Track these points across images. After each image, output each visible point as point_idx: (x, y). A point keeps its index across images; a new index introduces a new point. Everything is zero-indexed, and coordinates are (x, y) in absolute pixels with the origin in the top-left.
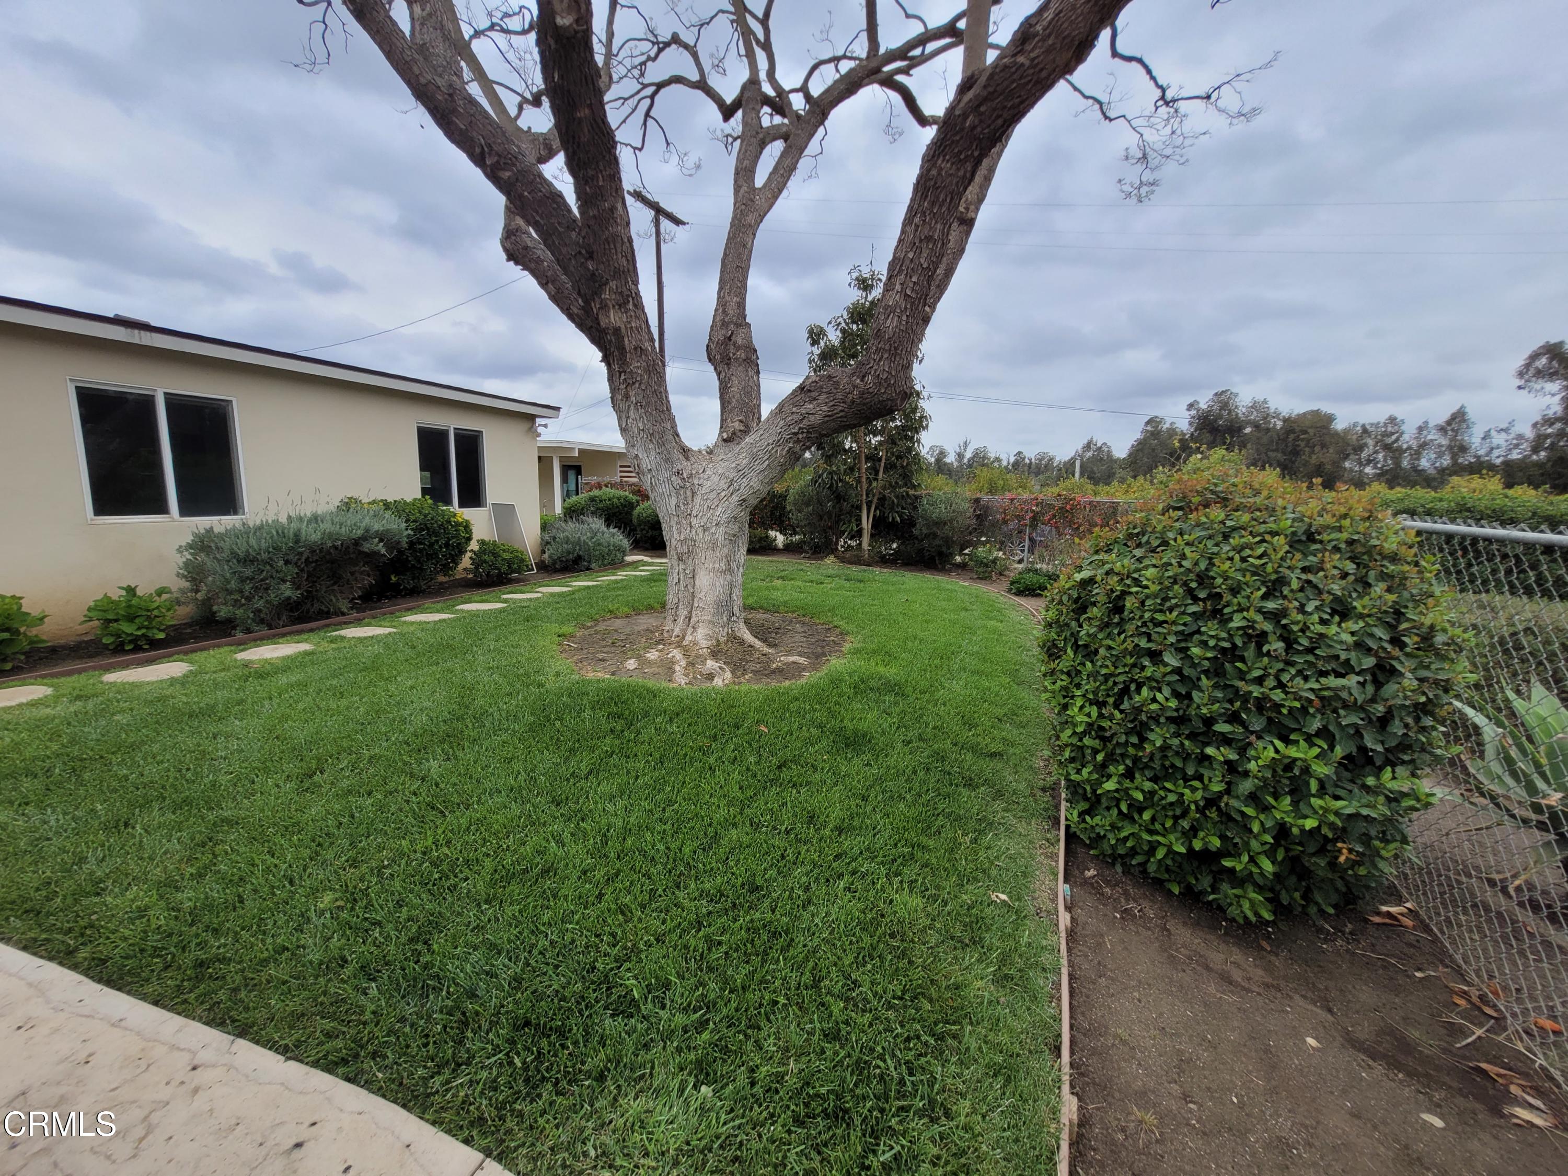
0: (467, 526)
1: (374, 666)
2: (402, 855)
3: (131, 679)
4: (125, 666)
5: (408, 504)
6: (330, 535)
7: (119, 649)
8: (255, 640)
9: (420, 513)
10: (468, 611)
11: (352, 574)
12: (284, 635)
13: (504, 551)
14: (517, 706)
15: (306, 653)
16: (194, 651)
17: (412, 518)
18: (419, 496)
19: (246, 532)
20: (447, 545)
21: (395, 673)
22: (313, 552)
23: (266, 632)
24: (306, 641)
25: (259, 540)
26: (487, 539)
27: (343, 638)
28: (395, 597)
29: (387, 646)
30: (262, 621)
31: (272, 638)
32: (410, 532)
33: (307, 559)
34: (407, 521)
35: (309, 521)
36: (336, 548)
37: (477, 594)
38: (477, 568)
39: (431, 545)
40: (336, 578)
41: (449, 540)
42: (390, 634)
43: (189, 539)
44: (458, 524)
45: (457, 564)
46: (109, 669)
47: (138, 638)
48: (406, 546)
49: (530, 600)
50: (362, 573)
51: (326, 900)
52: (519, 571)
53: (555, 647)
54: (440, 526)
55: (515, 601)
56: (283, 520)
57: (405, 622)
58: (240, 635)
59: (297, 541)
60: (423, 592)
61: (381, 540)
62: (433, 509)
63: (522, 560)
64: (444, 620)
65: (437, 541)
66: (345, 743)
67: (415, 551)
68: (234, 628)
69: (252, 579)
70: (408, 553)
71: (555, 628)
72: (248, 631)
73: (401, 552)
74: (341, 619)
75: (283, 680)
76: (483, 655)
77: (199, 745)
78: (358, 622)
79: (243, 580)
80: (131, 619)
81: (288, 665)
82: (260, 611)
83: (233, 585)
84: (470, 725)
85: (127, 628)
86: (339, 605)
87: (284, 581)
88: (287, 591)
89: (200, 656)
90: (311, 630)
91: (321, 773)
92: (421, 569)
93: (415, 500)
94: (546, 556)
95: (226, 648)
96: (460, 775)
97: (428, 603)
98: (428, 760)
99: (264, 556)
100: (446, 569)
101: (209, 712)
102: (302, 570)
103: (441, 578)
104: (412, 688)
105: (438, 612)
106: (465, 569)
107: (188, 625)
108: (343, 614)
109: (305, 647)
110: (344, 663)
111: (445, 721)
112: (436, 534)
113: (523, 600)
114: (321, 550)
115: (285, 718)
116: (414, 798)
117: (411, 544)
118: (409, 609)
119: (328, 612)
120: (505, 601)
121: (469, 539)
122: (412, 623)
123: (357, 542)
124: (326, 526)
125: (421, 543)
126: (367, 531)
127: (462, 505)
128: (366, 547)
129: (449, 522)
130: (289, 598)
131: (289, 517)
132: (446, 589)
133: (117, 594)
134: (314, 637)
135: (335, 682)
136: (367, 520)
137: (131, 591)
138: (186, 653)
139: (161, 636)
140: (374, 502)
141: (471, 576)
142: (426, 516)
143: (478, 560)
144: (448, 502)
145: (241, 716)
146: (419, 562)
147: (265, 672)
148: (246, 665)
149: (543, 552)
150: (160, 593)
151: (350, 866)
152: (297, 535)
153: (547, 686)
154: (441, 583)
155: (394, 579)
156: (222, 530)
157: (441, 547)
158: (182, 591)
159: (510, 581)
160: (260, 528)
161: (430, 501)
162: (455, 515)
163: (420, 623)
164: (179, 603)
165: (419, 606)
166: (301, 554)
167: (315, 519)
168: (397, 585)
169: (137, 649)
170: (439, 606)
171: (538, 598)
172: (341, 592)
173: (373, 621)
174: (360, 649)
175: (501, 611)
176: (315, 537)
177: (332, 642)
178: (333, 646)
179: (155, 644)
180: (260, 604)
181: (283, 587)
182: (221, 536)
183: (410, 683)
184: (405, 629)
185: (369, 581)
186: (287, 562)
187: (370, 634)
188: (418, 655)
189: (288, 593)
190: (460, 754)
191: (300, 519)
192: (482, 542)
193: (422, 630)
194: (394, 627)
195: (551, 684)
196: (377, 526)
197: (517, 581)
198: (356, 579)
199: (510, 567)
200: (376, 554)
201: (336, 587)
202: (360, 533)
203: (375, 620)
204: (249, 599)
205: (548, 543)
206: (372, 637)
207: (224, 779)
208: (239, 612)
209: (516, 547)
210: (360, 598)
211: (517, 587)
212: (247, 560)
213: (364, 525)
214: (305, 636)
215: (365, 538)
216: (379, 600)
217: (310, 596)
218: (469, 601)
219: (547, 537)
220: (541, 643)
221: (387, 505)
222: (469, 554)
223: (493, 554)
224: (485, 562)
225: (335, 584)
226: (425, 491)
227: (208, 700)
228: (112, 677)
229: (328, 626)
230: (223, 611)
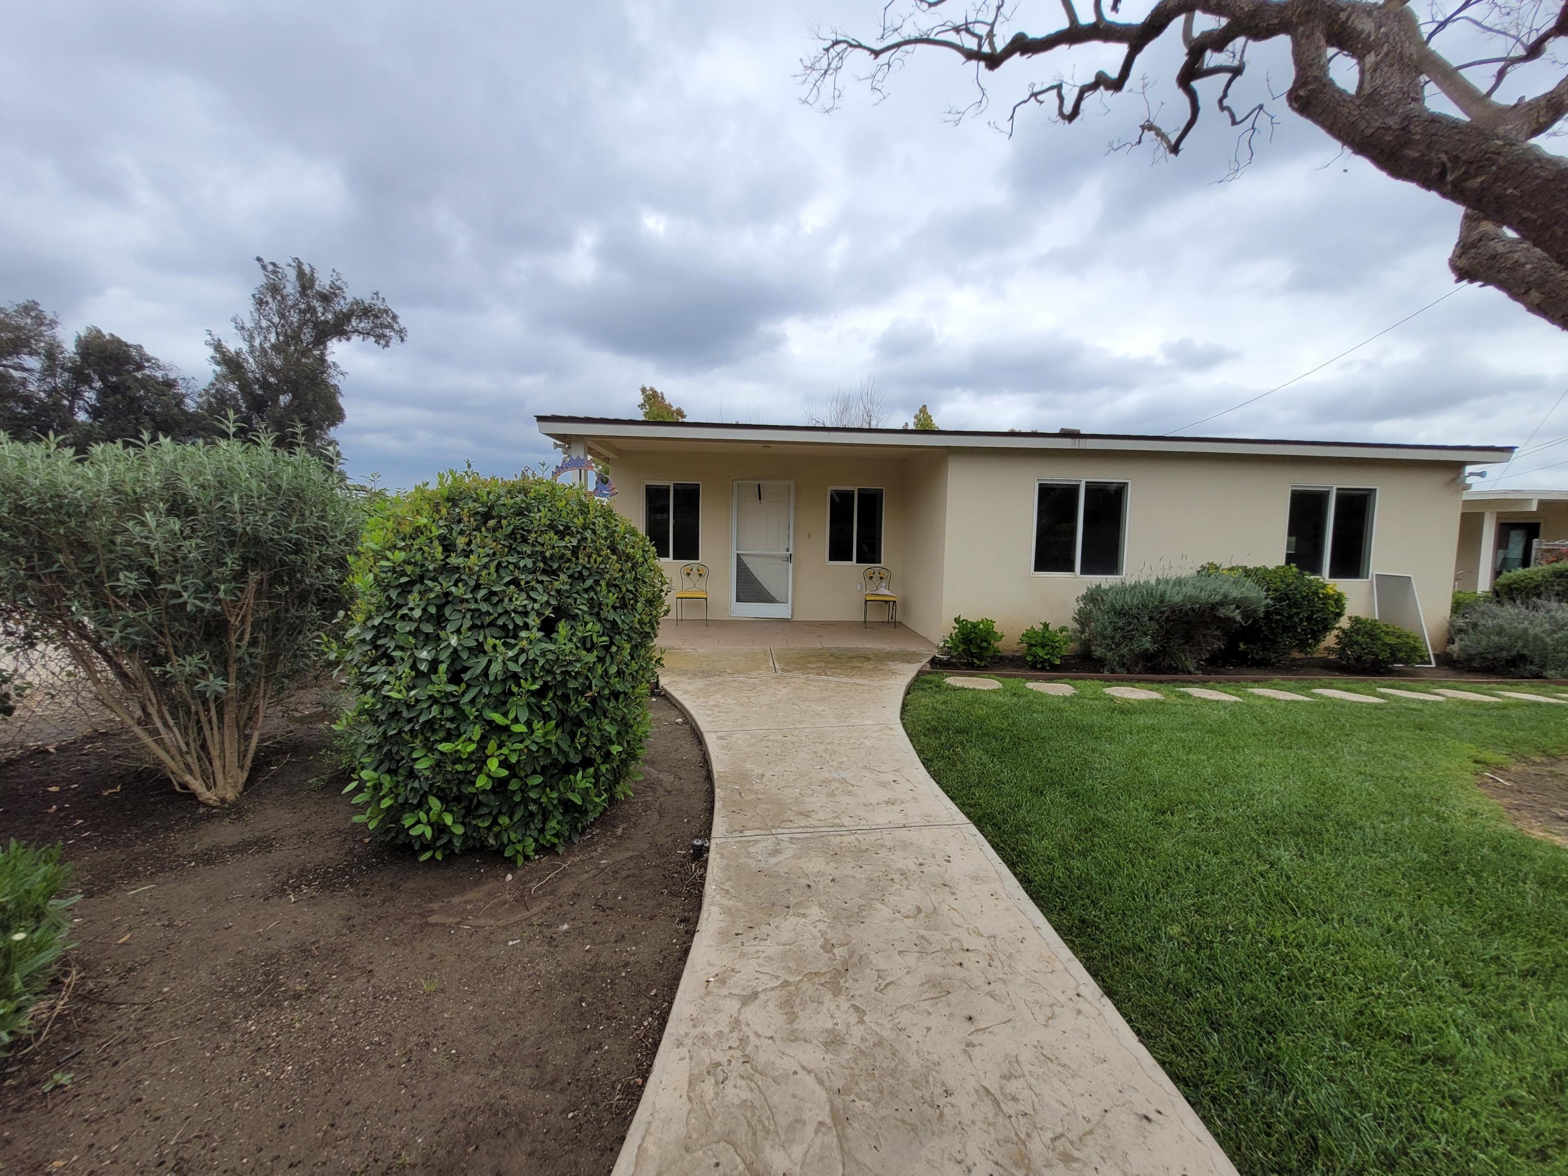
0: (1339, 600)
1: (1219, 730)
2: (1247, 930)
3: (1041, 690)
4: (1037, 679)
5: (1270, 572)
6: (1191, 597)
7: (1033, 667)
8: (1117, 680)
9: (1282, 581)
10: (1328, 698)
11: (1204, 636)
12: (1139, 681)
13: (1387, 633)
14: (1402, 832)
15: (1158, 702)
16: (1076, 679)
17: (1273, 586)
18: (1283, 563)
19: (1122, 590)
20: (1309, 619)
21: (1242, 744)
22: (1173, 612)
23: (1125, 675)
24: (1157, 690)
25: (1132, 598)
26: (1363, 616)
27: (1190, 696)
28: (1241, 665)
29: (1233, 714)
30: (1123, 665)
31: (1131, 682)
32: (1269, 601)
33: (1167, 618)
34: (1268, 590)
35: (1174, 585)
36: (1193, 610)
37: (1341, 679)
38: (1343, 649)
39: (1290, 617)
40: (1188, 638)
41: (1313, 613)
42: (1236, 702)
43: (1084, 592)
44: (1327, 597)
45: (1318, 641)
46: (1029, 679)
47: (1044, 661)
48: (1262, 615)
49: (1424, 702)
50: (1213, 637)
51: (1175, 930)
52: (1406, 662)
53: (1468, 776)
54: (1303, 598)
55: (1398, 699)
56: (1153, 582)
57: (1252, 694)
58: (1106, 674)
59: (1162, 601)
60: (1273, 665)
61: (1238, 607)
62: (1297, 578)
63: (1415, 649)
64: (1298, 702)
65: (1298, 614)
66: (1194, 796)
67: (1270, 620)
68: (1103, 666)
69: (1122, 629)
70: (1262, 623)
71: (1470, 749)
72: (1113, 671)
73: (1255, 622)
74: (1187, 677)
75: (1141, 720)
76: (1351, 754)
77: (1082, 753)
78: (1203, 683)
79: (1115, 629)
80: (1043, 646)
81: (1143, 708)
82: (1124, 656)
83: (1109, 631)
84: (1332, 830)
85: (1041, 652)
86: (1188, 663)
87: (1146, 635)
88: (1147, 643)
89: (1080, 683)
90: (1161, 682)
91: (1172, 814)
92: (1274, 641)
93: (1278, 567)
94: (1455, 647)
95: (1096, 682)
96: (1316, 880)
97: (1277, 679)
98: (1278, 847)
99: (1135, 611)
100: (1303, 645)
101: (1087, 730)
102: (1161, 627)
103: (1296, 654)
104: (1261, 765)
105: (1290, 690)
106: (1326, 649)
107: (1072, 657)
108: (1190, 673)
109: (1155, 695)
110: (1191, 720)
111: (1299, 814)
112: (1297, 605)
113: (1413, 700)
114: (1181, 611)
115: (1142, 754)
116: (1261, 880)
117: (1268, 613)
118: (1255, 681)
119: (1177, 668)
120: (1383, 696)
121: (1339, 615)
122: (1260, 697)
123: (1214, 607)
124: (1189, 590)
125: (1278, 614)
126: (1225, 596)
127: (1333, 575)
128: (1222, 612)
129: (1316, 593)
130: (1147, 650)
131: (1158, 579)
132: (1302, 666)
133: (1038, 627)
134: (1165, 688)
135: (1183, 735)
136: (1226, 587)
137: (1046, 626)
138: (1072, 679)
139: (1058, 662)
140: (1232, 569)
141: (1332, 657)
142: (1288, 585)
143: (1347, 639)
144: (1317, 570)
145: (1111, 740)
146: (1273, 633)
147: (1126, 709)
148: (1112, 699)
149: (1451, 641)
150: (1062, 629)
151: (1196, 912)
152: (1162, 596)
153: (1452, 822)
154: (1293, 660)
155: (1242, 646)
156: (1107, 587)
157: (1301, 620)
158: (1075, 631)
159: (1390, 672)
160: (1134, 587)
161: (1295, 570)
162: (1325, 586)
163: (1269, 699)
164: (1072, 641)
165: (1266, 680)
166: (1163, 612)
167: (1179, 582)
168: (1245, 653)
169: (1043, 669)
170: (1291, 684)
171: (1437, 703)
172: (1191, 652)
173: (1218, 686)
174: (1206, 710)
175: (1376, 707)
176: (1177, 599)
177: (1179, 697)
178: (1181, 701)
179: (1054, 668)
180: (1125, 651)
181: (1144, 639)
182: (1106, 592)
183: (1258, 759)
184: (1252, 701)
185: (1218, 645)
186: (1151, 619)
187: (1216, 698)
188: (1268, 732)
189: (1147, 645)
190: (1318, 858)
191: (1167, 582)
192: (1356, 620)
193: (1272, 706)
194: (1239, 696)
195: (1459, 821)
196: (1235, 593)
197: (1401, 673)
198: (1206, 642)
199: (1393, 654)
200: (1230, 620)
201: (1186, 647)
202: (1218, 598)
203: (1219, 685)
204: (1117, 645)
205: (1460, 631)
206: (1217, 702)
207: (1100, 787)
208: (1109, 654)
209: (1407, 630)
210: (1206, 660)
211: (1400, 681)
212: (1122, 613)
213: (1223, 591)
214: (1156, 686)
215: (1221, 604)
216: (1224, 666)
217: (1163, 651)
218: (1331, 687)
219: (1461, 622)
220: (1444, 763)
221: (1247, 572)
222: (1335, 632)
223: (1370, 636)
224: (1357, 643)
225: (1186, 643)
226: (1290, 559)
227: (1086, 721)
228: (1030, 685)
229: (1174, 681)
230: (1098, 652)
